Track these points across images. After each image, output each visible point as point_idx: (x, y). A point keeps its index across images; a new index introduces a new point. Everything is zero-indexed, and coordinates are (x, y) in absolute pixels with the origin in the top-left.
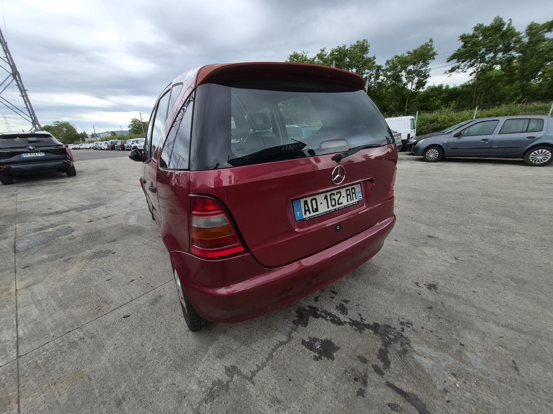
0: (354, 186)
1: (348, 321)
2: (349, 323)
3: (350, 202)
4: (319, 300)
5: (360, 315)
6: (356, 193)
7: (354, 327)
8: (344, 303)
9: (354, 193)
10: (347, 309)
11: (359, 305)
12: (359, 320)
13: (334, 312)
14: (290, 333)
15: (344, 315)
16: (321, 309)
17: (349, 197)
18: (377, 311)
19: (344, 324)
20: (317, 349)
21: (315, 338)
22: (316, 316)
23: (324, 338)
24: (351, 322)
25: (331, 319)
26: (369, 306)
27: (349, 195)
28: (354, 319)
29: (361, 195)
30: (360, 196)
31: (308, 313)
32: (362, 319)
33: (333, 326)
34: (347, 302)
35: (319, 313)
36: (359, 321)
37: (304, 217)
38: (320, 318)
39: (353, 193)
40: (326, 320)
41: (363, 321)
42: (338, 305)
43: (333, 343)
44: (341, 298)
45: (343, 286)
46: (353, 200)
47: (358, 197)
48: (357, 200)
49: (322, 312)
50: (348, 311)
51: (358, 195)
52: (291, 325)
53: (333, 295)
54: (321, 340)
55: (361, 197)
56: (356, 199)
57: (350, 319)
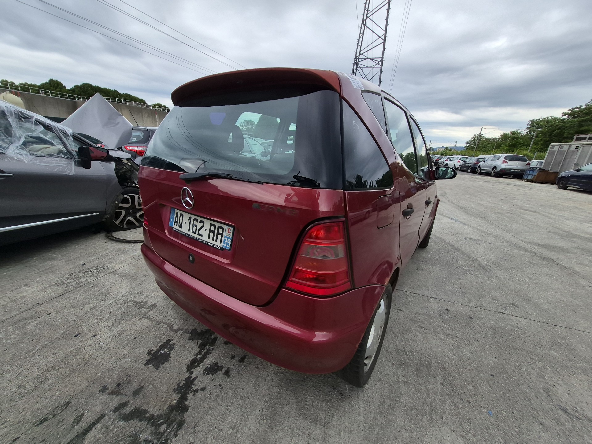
0: (224, 226)
1: (194, 376)
2: (189, 378)
3: (210, 241)
4: (228, 346)
5: (203, 389)
6: (223, 237)
7: (184, 382)
8: (224, 370)
9: (221, 234)
10: (213, 375)
11: (221, 388)
12: (194, 387)
13: (209, 361)
14: (181, 330)
15: (202, 371)
16: (213, 349)
17: (212, 234)
18: (210, 411)
19: (188, 372)
20: (160, 351)
21: (173, 348)
22: (202, 346)
23: (172, 355)
24: (191, 379)
25: (197, 359)
26: (220, 402)
27: (213, 232)
28: (195, 382)
29: (230, 243)
30: (228, 244)
31: (206, 339)
32: (197, 391)
33: (187, 362)
34: (227, 373)
35: (207, 347)
36: (192, 388)
37: (173, 226)
38: (198, 349)
39: (218, 234)
40: (197, 355)
41: (193, 393)
42: (219, 365)
43: (164, 363)
44: (232, 366)
45: (257, 367)
46: (216, 241)
47: (224, 243)
48: (221, 245)
49: (209, 350)
50: (210, 376)
51: (225, 240)
52: (191, 328)
53: (237, 358)
54: (170, 353)
55: (229, 246)
56: (221, 243)
57: (196, 378)
